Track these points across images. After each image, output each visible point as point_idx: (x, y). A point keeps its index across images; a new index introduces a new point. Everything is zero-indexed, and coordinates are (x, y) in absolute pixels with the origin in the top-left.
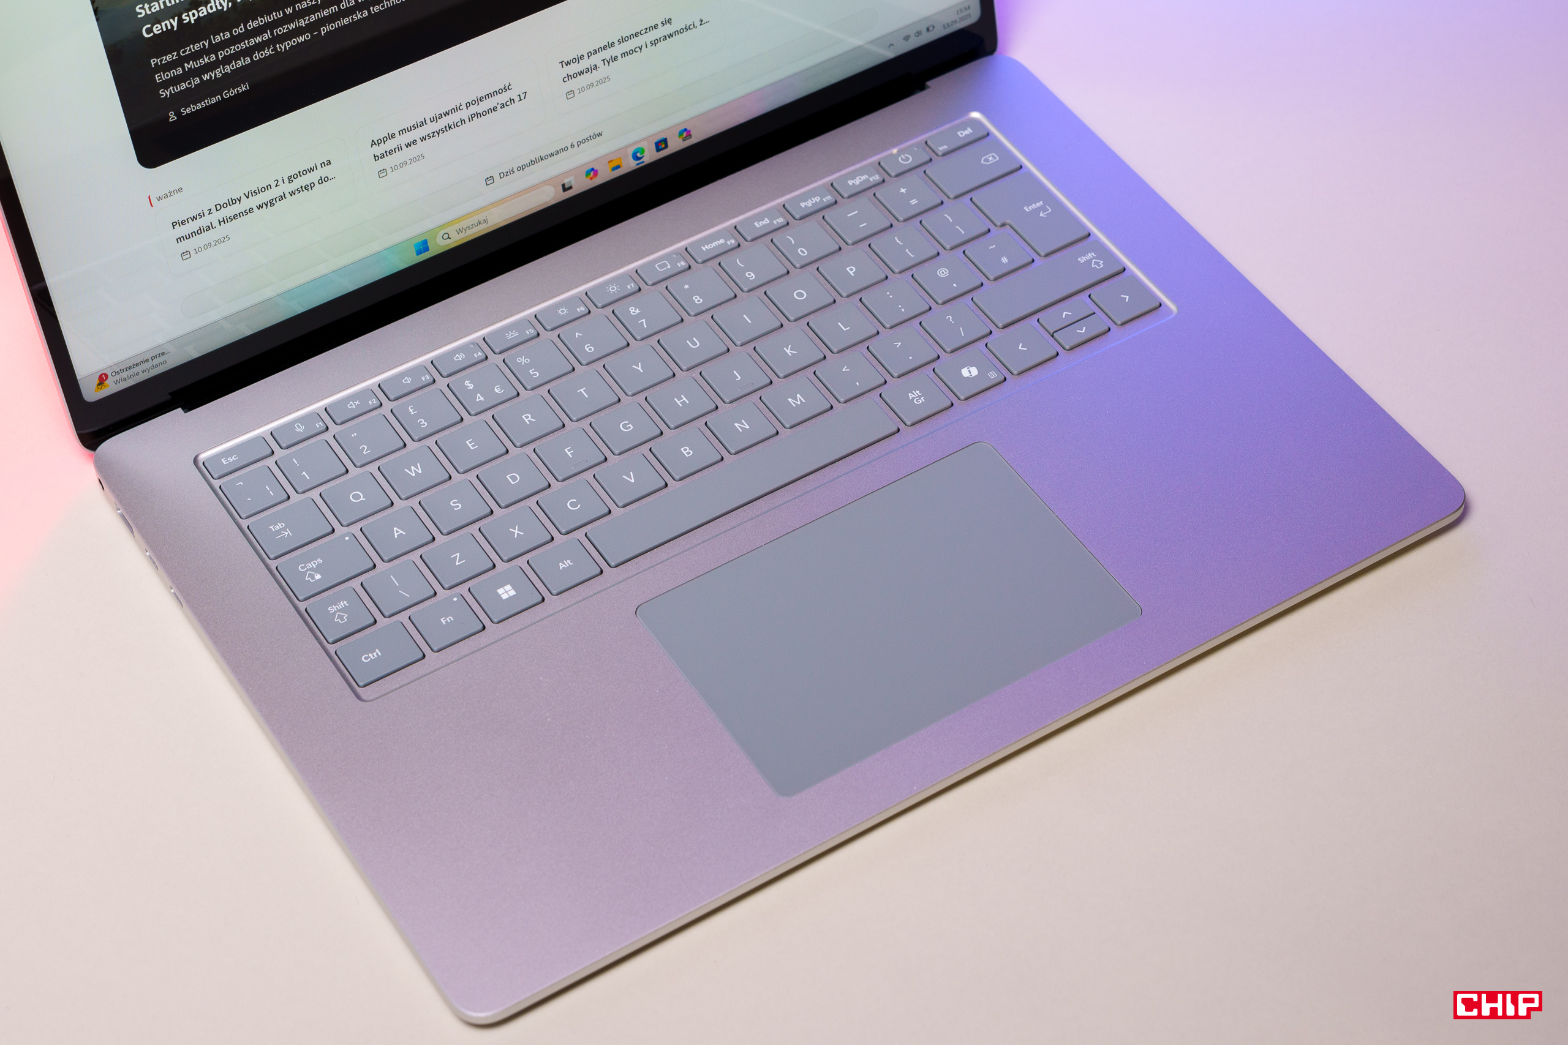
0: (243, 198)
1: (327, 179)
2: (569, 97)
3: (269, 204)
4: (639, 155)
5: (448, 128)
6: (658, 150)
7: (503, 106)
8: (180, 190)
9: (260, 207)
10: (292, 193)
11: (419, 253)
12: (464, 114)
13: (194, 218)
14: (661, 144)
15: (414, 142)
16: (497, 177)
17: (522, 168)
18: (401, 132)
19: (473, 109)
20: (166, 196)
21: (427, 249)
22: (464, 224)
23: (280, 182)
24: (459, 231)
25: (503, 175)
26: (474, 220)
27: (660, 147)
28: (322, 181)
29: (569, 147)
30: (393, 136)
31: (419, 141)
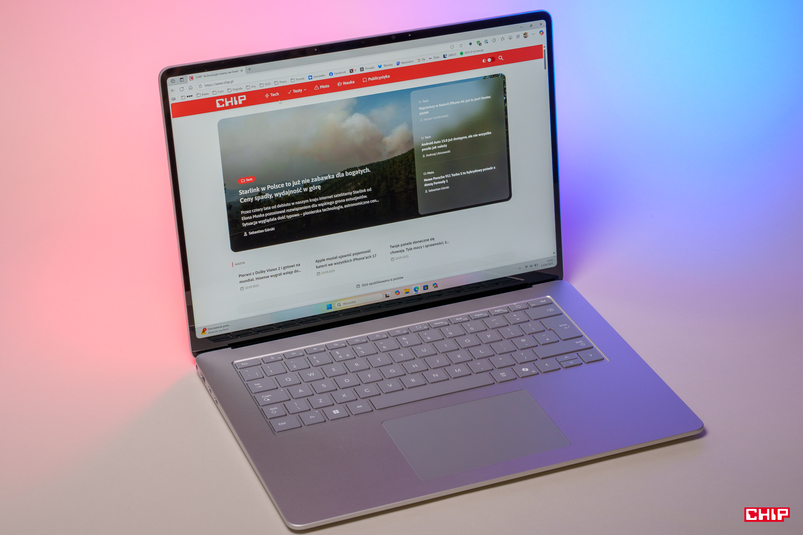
0: (266, 271)
1: (297, 271)
2: (392, 260)
3: (275, 276)
4: (416, 289)
5: (345, 262)
6: (424, 289)
7: (367, 258)
8: (244, 263)
9: (272, 276)
10: (284, 274)
11: (328, 309)
12: (352, 258)
13: (247, 275)
14: (426, 287)
15: (332, 264)
16: (361, 286)
17: (371, 284)
18: (328, 259)
19: (355, 257)
20: (239, 264)
21: (331, 308)
22: (347, 301)
23: (280, 268)
24: (344, 304)
25: (363, 285)
26: (350, 301)
27: (425, 288)
28: (296, 271)
29: (390, 280)
30: (324, 260)
31: (334, 264)
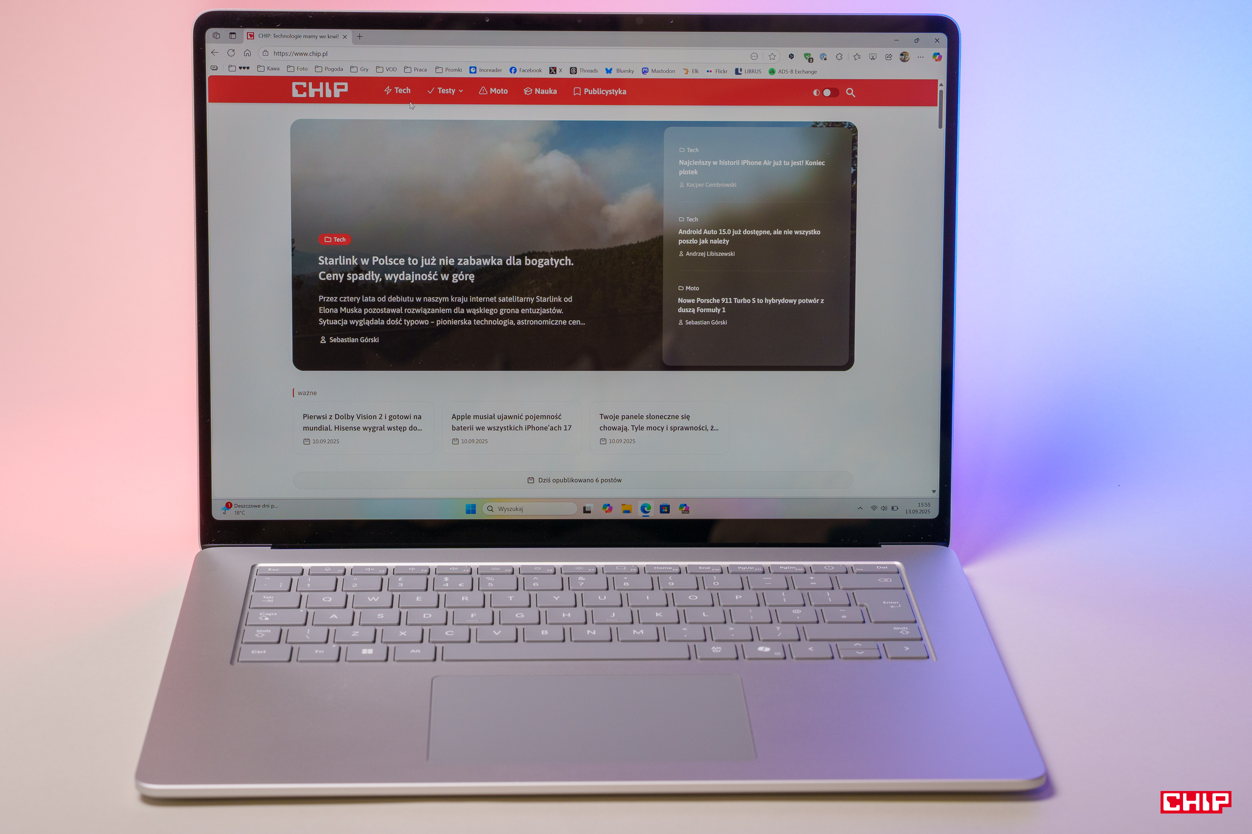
0: (356, 417)
1: (415, 429)
2: (602, 442)
3: (372, 429)
4: (646, 509)
5: (509, 428)
6: (661, 512)
7: (552, 429)
8: (315, 393)
9: (365, 429)
10: (389, 429)
11: (468, 512)
12: (523, 423)
13: (319, 417)
14: (665, 508)
15: (483, 428)
16: (536, 480)
17: (557, 481)
18: (475, 417)
19: (530, 422)
20: (305, 394)
21: (474, 512)
22: (506, 505)
23: (383, 417)
24: (501, 509)
25: (541, 480)
26: (513, 505)
27: (663, 510)
28: (412, 428)
29: (595, 481)
30: (469, 417)
31: (486, 429)
